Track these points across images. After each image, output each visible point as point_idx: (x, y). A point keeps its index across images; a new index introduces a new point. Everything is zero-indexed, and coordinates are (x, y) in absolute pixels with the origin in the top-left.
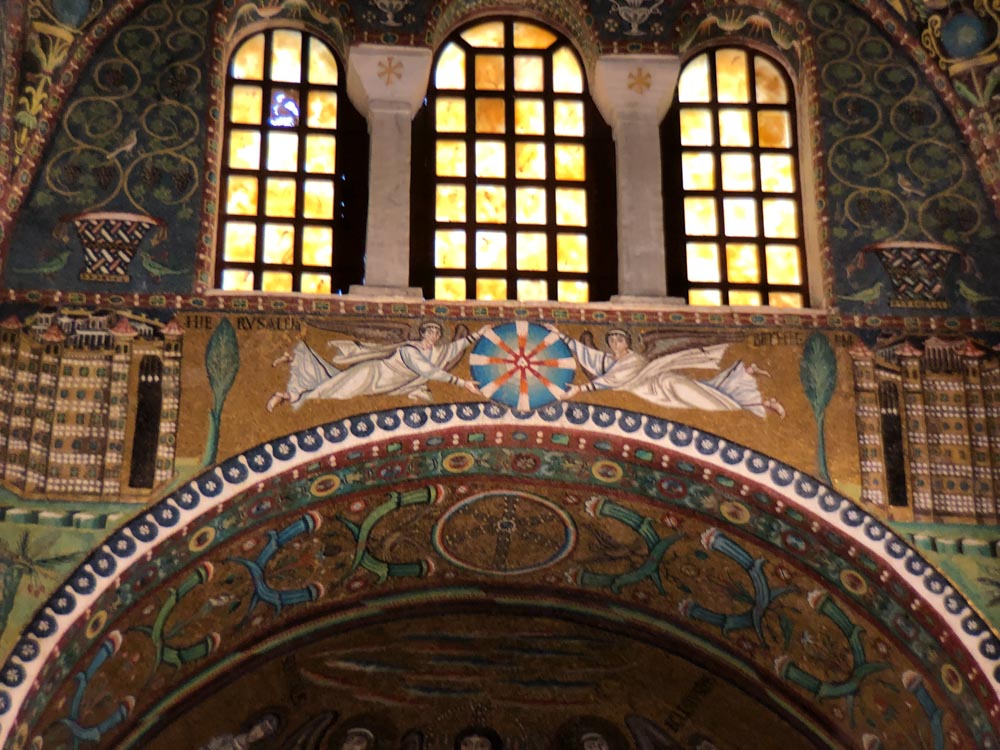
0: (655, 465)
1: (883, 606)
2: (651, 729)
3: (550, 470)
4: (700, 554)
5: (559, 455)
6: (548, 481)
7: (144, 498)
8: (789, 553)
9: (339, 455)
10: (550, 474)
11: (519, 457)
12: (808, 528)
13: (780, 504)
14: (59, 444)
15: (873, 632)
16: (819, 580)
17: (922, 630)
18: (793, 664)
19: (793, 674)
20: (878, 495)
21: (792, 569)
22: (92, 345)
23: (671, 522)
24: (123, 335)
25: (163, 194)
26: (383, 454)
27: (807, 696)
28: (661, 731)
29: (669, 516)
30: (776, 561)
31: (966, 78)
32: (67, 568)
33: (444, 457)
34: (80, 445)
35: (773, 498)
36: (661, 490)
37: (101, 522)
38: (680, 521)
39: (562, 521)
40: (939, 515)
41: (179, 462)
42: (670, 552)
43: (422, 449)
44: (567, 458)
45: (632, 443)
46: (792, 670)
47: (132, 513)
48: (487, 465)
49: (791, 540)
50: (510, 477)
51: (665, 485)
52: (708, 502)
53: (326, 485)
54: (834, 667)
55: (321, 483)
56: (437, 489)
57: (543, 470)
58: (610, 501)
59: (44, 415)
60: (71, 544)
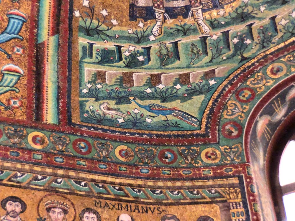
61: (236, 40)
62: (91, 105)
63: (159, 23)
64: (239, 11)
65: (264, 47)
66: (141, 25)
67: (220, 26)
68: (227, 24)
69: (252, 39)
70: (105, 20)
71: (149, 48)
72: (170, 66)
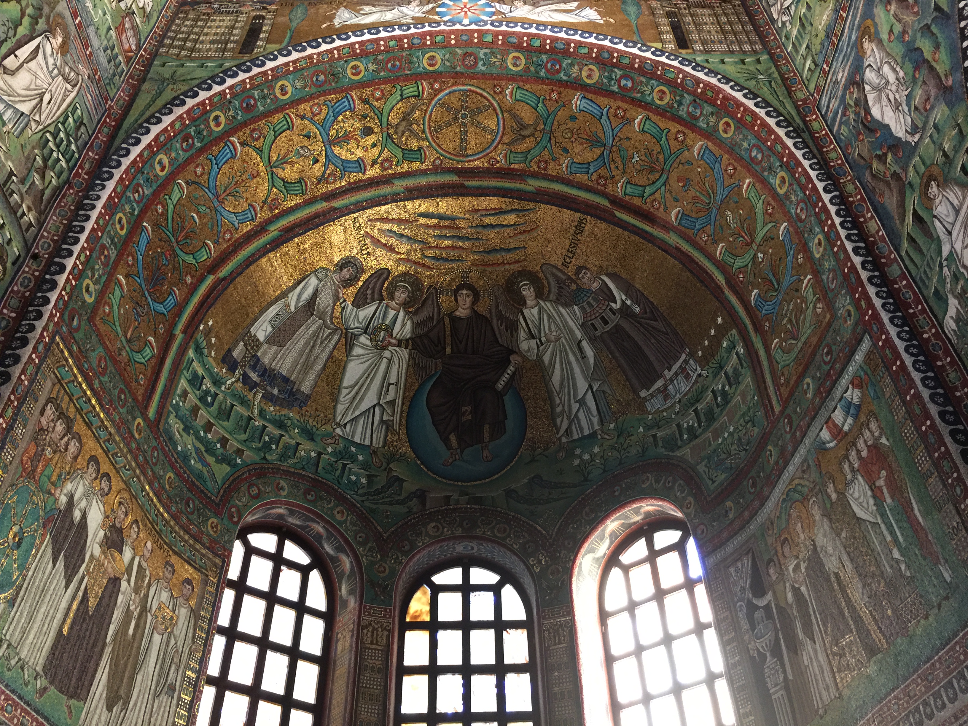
0: (541, 50)
1: (680, 104)
2: (554, 271)
3: (484, 65)
4: (573, 118)
5: (487, 51)
6: (484, 76)
7: (247, 57)
8: (623, 94)
9: (361, 43)
10: (483, 69)
11: (466, 54)
12: (632, 67)
13: (616, 55)
14: (202, 42)
15: (674, 127)
16: (640, 106)
17: (705, 105)
18: (628, 182)
19: (629, 190)
20: (670, 46)
21: (625, 106)
22: (228, 13)
23: (554, 96)
24: (246, 9)
26: (388, 50)
27: (637, 201)
28: (560, 270)
29: (553, 91)
30: (614, 104)
32: (197, 82)
33: (423, 56)
34: (212, 42)
35: (612, 52)
36: (547, 70)
37: (221, 66)
38: (559, 94)
39: (494, 109)
40: (707, 52)
41: (268, 46)
42: (556, 123)
43: (411, 47)
44: (492, 53)
45: (528, 35)
46: (629, 186)
47: (237, 62)
48: (448, 64)
49: (623, 82)
50: (462, 73)
51: (549, 66)
52: (575, 71)
53: (356, 71)
54: (651, 170)
55: (352, 68)
56: (422, 84)
57: (481, 67)
58: (519, 88)
59: (196, 34)
60: (202, 74)
61: (267, 439)
62: (172, 420)
63: (233, 380)
64: (282, 418)
65: (280, 461)
66: (224, 370)
67: (265, 418)
68: (269, 421)
69: (277, 447)
70: (210, 346)
71: (218, 394)
72: (221, 422)
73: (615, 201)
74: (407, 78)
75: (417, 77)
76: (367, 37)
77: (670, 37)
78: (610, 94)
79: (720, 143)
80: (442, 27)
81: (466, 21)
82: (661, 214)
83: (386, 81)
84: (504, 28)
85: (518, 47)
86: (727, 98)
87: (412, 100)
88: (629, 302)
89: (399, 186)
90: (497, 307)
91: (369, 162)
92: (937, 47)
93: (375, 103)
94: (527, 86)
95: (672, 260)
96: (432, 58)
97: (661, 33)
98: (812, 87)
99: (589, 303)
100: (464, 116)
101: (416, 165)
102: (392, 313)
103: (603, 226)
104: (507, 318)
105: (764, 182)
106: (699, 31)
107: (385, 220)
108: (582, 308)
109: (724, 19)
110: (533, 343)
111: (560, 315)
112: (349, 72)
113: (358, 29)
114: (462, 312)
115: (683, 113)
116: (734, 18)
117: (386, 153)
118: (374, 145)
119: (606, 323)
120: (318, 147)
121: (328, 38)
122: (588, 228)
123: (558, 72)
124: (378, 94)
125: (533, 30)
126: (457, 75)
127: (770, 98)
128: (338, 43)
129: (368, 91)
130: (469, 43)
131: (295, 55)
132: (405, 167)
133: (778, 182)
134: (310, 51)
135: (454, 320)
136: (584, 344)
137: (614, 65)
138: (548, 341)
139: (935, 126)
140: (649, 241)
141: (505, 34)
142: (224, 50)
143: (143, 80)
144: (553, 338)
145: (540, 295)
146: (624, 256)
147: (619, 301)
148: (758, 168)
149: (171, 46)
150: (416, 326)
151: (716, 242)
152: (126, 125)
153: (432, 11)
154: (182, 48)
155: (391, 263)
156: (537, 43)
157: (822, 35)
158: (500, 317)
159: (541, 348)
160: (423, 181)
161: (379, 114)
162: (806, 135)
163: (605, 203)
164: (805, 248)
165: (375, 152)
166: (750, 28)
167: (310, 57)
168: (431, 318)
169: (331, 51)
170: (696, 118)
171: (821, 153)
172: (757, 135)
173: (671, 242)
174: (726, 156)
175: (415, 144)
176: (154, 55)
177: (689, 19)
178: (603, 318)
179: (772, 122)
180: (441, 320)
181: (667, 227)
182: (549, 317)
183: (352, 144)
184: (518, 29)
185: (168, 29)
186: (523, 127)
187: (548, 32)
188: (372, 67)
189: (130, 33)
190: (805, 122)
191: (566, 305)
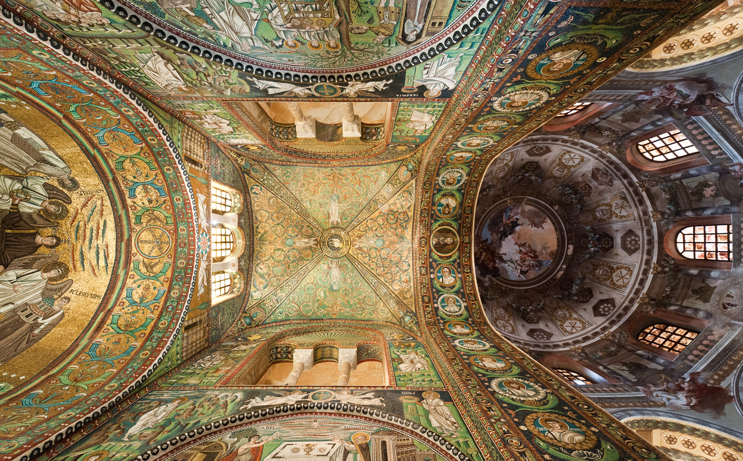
0: (186, 273)
1: (159, 332)
2: (68, 286)
4: (155, 288)
5: (187, 252)
6: (176, 250)
7: (183, 158)
8: (165, 307)
9: (189, 203)
10: (179, 251)
11: (185, 244)
12: (177, 310)
14: (190, 142)
15: (147, 332)
16: (159, 316)
17: (157, 343)
18: (120, 316)
19: (116, 317)
20: (186, 324)
21: (160, 309)
22: (204, 155)
23: (166, 279)
24: (205, 161)
25: (222, 175)
26: (187, 213)
28: (68, 289)
29: (168, 279)
30: (161, 305)
31: (241, 323)
32: (171, 136)
33: (184, 227)
34: (190, 146)
35: (184, 301)
37: (179, 147)
40: (183, 339)
41: (188, 168)
43: (189, 222)
44: (185, 254)
45: (193, 268)
46: (118, 317)
47: (180, 154)
48: (181, 237)
49: (170, 307)
50: (177, 242)
52: (177, 286)
53: (178, 200)
54: (126, 326)
56: (172, 226)
57: (180, 249)
58: (170, 265)
60: (175, 139)
73: (110, 311)
74: (175, 219)
75: (176, 224)
76: (192, 206)
77: (190, 322)
78: (165, 302)
79: (137, 353)
80: (196, 235)
81: (199, 244)
82: (101, 333)
83: (174, 211)
84: (196, 258)
85: (188, 264)
86: (159, 351)
87: (165, 221)
88: (42, 327)
89: (122, 212)
90: (43, 258)
91: (135, 200)
92: (169, 431)
93: (163, 206)
94: (171, 268)
95: (70, 344)
96: (184, 230)
97: (192, 319)
98: (163, 385)
99: (43, 306)
100: (158, 242)
101: (133, 221)
102: (40, 203)
103: (96, 307)
104: (34, 263)
105: (113, 378)
106: (193, 334)
107: (102, 205)
108: (40, 302)
109: (198, 342)
110: (14, 278)
111: (35, 291)
112: (178, 197)
113: (196, 202)
114: (39, 240)
115: (154, 334)
116: (198, 346)
117: (139, 208)
118: (143, 203)
119: (27, 316)
120: (142, 180)
121: (192, 190)
122: (95, 300)
123: (177, 280)
124: (168, 207)
125: (195, 269)
126: (176, 240)
127: (158, 370)
128: (190, 194)
129: (169, 203)
130: (190, 245)
131: (184, 177)
132: (132, 216)
133: (112, 385)
134: (186, 183)
135: (34, 236)
136: (11, 307)
137: (178, 303)
138: (14, 286)
139: (130, 445)
140: (84, 331)
141: (193, 259)
142: (186, 150)
143: (171, 115)
144: (16, 289)
145: (51, 279)
146: (75, 320)
147: (43, 321)
148: (121, 373)
149: (188, 130)
150: (30, 216)
151: (79, 363)
152: (148, 102)
153: (204, 231)
154: (188, 134)
155: (75, 205)
156: (189, 271)
157: (186, 382)
158: (35, 260)
159: (9, 283)
160: (125, 223)
161: (159, 207)
162: (137, 389)
163: (109, 307)
164: (67, 409)
165: (140, 203)
166: (194, 353)
167: (183, 183)
168: (35, 223)
169: (186, 191)
170: (151, 341)
171: (126, 400)
172: (139, 369)
173: (82, 342)
174: (130, 357)
175: (144, 220)
176: (184, 123)
177: (199, 328)
178: (31, 314)
179: (146, 373)
180: (33, 228)
181: (92, 337)
182: (34, 286)
183: (144, 194)
184: (195, 264)
185: (196, 131)
186: (152, 267)
187: (194, 275)
188: (180, 206)
189: (192, 116)
190: (145, 387)
191: (43, 294)
